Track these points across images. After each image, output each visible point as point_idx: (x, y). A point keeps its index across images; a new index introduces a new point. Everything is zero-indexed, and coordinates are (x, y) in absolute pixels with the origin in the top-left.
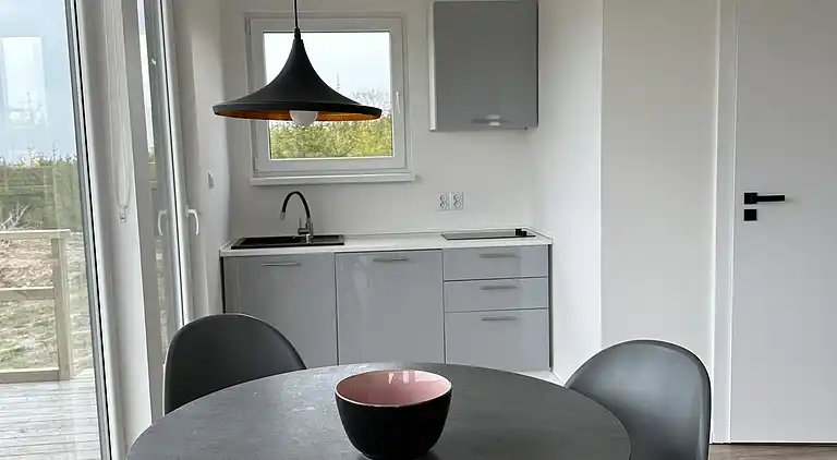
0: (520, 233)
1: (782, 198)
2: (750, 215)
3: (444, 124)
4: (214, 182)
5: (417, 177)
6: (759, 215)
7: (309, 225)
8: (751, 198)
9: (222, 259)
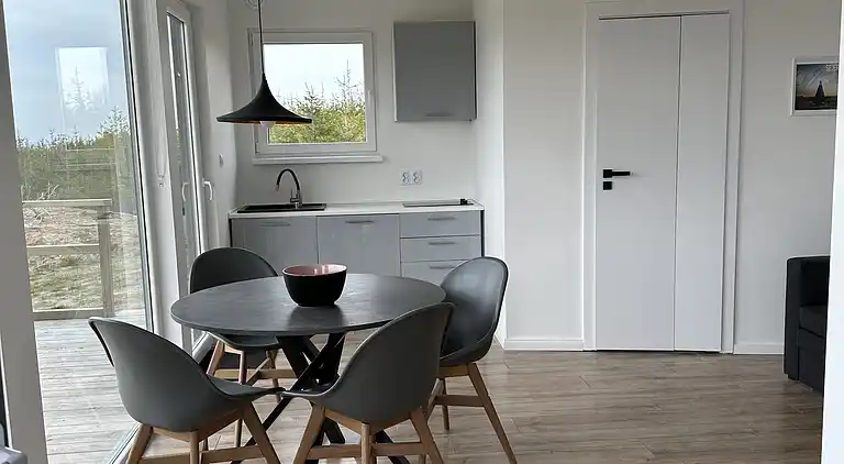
0: (464, 202)
1: (628, 173)
2: (608, 186)
3: (403, 116)
4: (224, 161)
5: (384, 158)
6: (613, 186)
7: (299, 196)
8: (608, 173)
9: (230, 220)
